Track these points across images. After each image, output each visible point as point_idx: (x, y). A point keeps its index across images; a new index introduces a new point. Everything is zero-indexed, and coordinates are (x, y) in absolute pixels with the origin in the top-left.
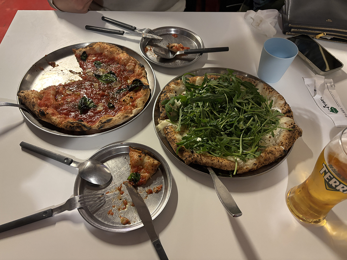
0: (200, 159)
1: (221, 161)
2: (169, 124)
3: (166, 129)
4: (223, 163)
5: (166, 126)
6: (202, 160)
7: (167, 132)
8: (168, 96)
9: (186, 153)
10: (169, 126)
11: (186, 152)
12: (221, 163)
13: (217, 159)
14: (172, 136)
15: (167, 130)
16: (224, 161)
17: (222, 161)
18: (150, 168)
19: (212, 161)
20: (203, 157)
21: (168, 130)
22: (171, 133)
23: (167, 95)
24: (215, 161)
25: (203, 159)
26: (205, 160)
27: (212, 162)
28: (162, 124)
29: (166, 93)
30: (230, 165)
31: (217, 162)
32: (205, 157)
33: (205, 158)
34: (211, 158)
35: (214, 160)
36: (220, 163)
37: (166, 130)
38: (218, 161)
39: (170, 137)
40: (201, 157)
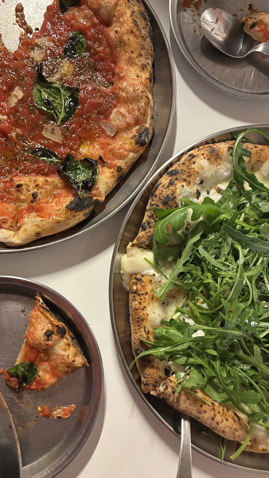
0: (175, 400)
1: (218, 418)
2: (147, 269)
3: (136, 278)
4: (221, 426)
5: (139, 273)
6: (179, 402)
7: (135, 288)
8: (178, 191)
9: (152, 370)
10: (147, 275)
11: (153, 367)
12: (218, 424)
13: (212, 413)
14: (141, 307)
15: (136, 284)
16: (225, 421)
17: (220, 420)
18: (62, 368)
19: (200, 413)
20: (183, 398)
21: (139, 286)
22: (142, 297)
23: (174, 188)
24: (206, 416)
25: (181, 402)
26: (184, 405)
27: (198, 415)
28: (132, 262)
29: (176, 179)
30: (234, 433)
31: (208, 419)
32: (188, 399)
33: (188, 401)
34: (201, 406)
35: (205, 412)
36: (215, 422)
37: (134, 280)
38: (213, 419)
39: (137, 307)
40: (180, 396)
